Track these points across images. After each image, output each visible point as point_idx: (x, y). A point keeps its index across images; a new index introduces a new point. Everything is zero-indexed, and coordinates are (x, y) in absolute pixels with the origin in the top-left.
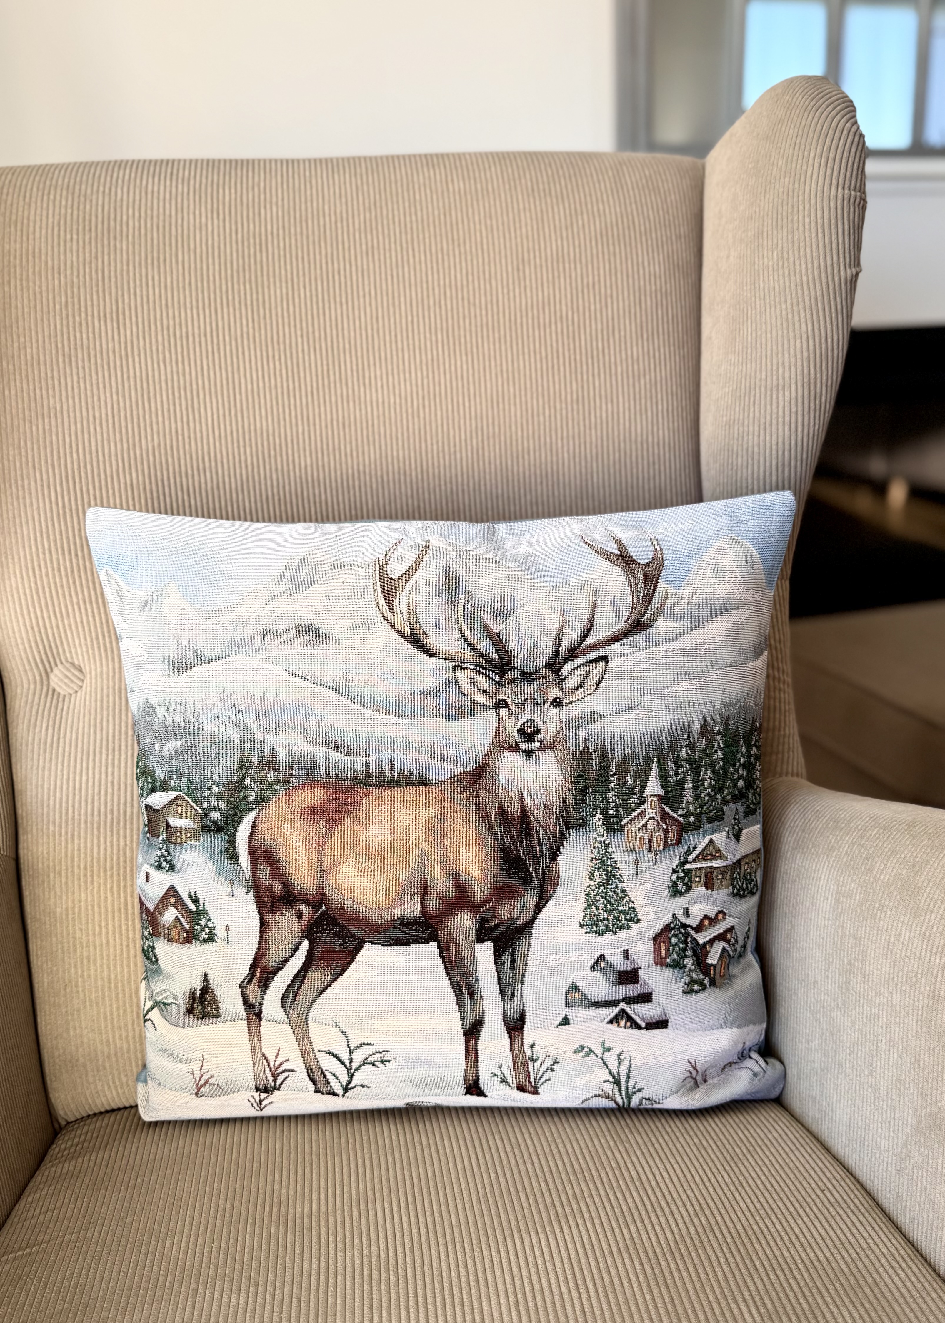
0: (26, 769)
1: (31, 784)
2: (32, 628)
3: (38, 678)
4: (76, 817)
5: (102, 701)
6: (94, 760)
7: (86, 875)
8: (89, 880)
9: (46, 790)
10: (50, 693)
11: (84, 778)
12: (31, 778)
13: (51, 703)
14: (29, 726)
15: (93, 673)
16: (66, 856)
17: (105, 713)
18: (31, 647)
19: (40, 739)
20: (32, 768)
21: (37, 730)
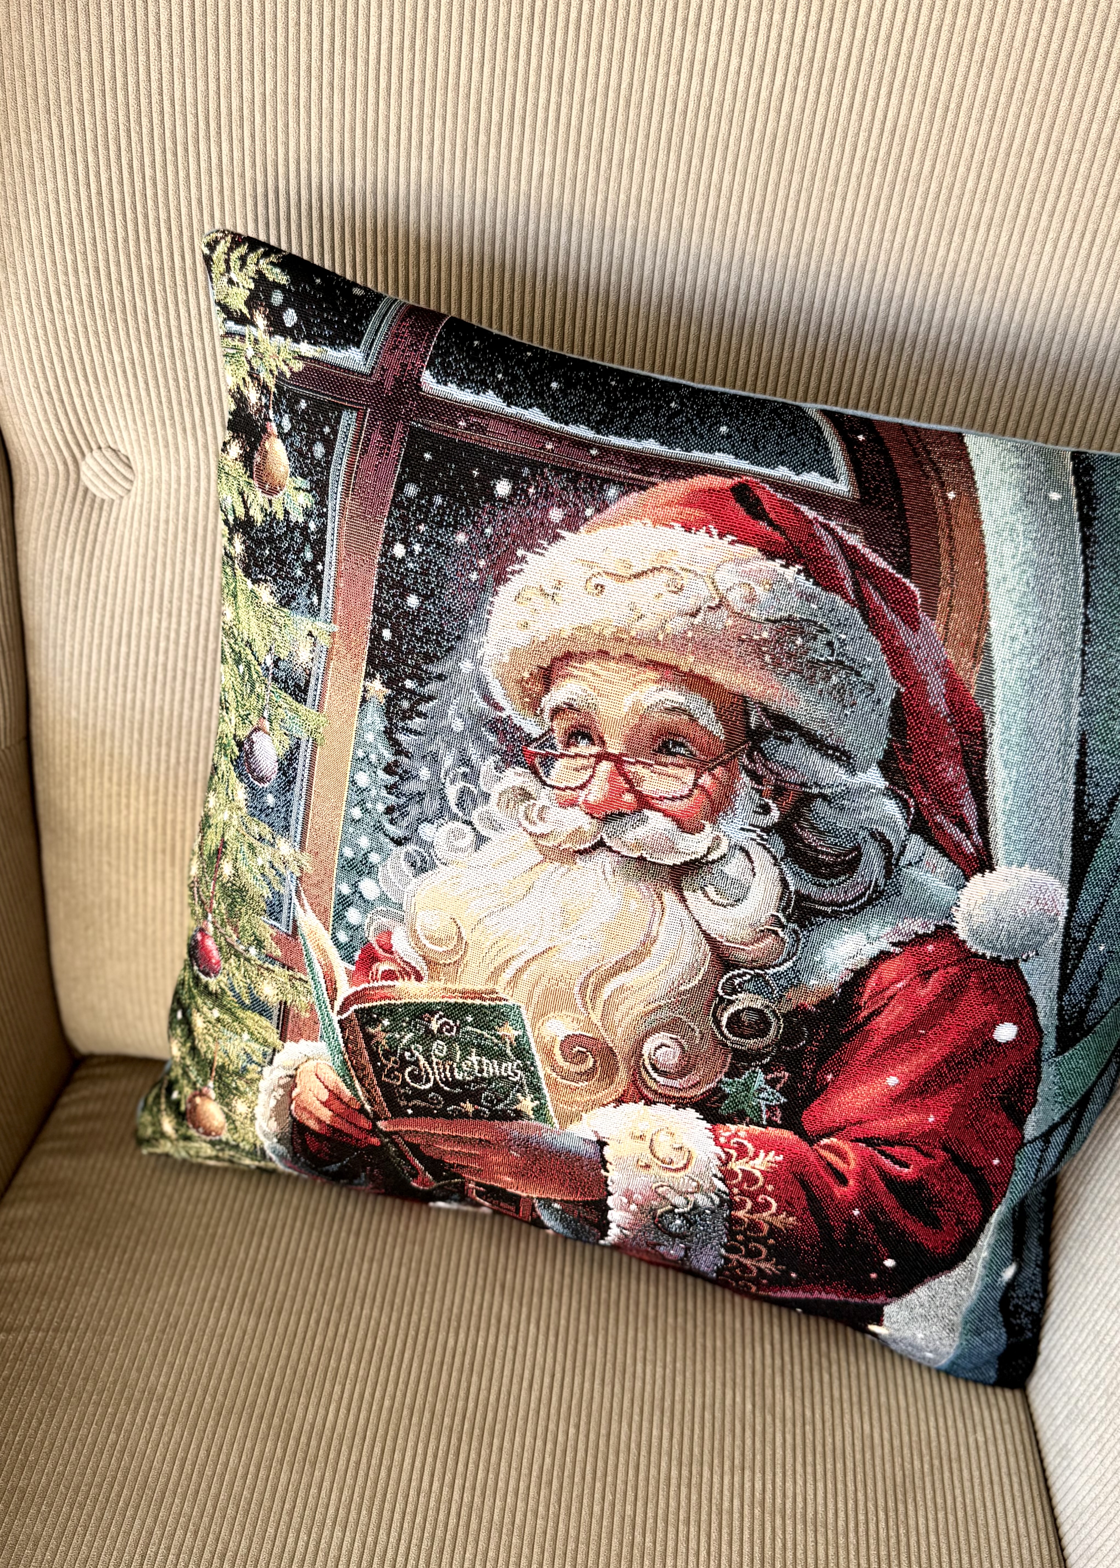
0: (40, 614)
1: (47, 639)
2: (49, 393)
3: (61, 468)
4: (109, 707)
5: (157, 529)
6: (140, 625)
7: (119, 795)
8: (124, 800)
9: (67, 655)
10: (80, 493)
11: (124, 649)
12: (47, 630)
13: (81, 512)
14: (45, 546)
15: (147, 476)
16: (93, 759)
17: (160, 550)
18: (48, 421)
19: (61, 572)
20: (48, 614)
21: (58, 554)
